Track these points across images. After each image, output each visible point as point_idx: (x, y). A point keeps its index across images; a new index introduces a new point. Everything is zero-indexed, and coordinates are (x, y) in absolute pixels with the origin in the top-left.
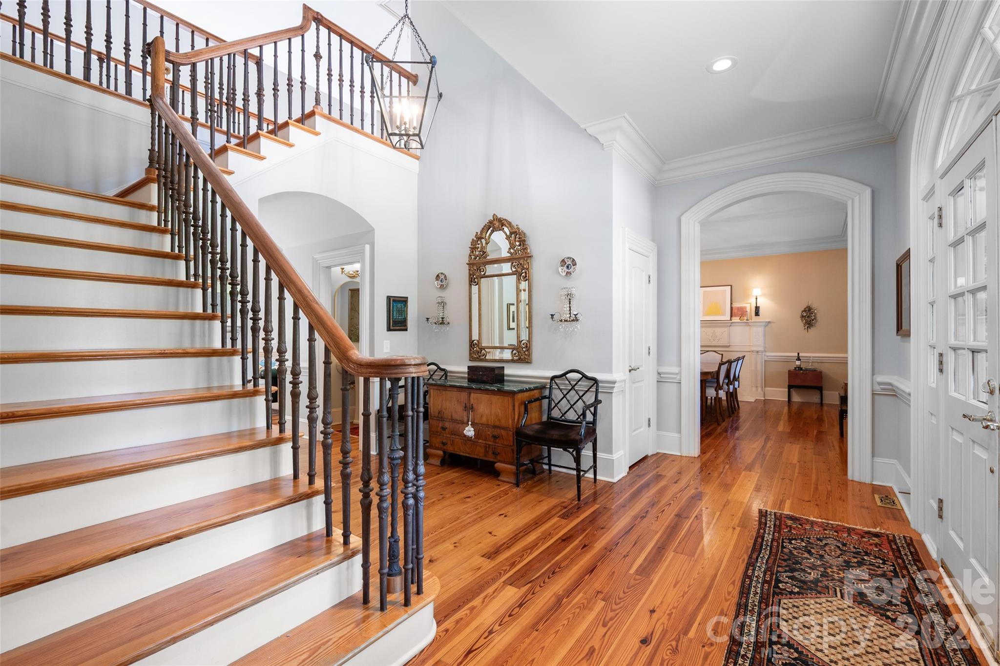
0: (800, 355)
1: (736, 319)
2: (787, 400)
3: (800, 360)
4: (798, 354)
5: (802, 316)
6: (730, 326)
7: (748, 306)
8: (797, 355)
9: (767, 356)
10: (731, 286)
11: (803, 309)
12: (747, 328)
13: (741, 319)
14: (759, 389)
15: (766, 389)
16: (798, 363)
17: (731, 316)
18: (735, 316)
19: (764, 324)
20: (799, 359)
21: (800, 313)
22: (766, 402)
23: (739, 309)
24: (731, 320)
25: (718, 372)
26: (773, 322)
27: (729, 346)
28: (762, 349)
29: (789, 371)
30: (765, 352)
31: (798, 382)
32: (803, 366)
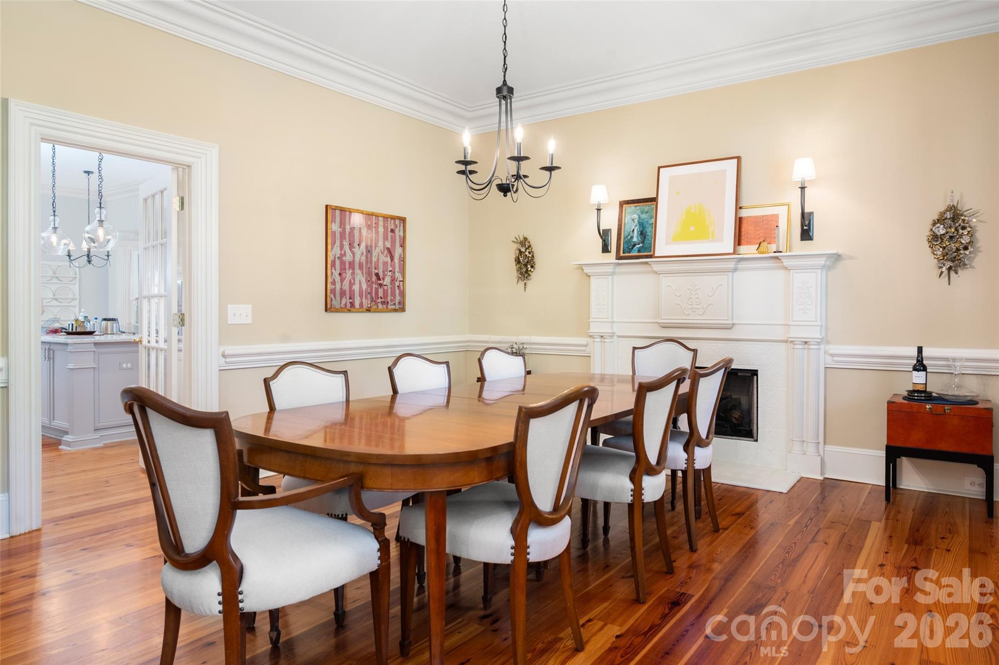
0: (925, 353)
1: (747, 250)
2: (884, 484)
3: (924, 368)
4: (920, 350)
5: (935, 238)
6: (735, 270)
7: (782, 212)
8: (914, 352)
9: (832, 355)
10: (739, 158)
11: (936, 217)
12: (779, 275)
13: (761, 249)
14: (811, 449)
15: (829, 448)
16: (919, 378)
17: (739, 240)
18: (749, 243)
19: (822, 261)
20: (920, 366)
21: (928, 225)
22: (828, 486)
23: (758, 221)
24: (734, 253)
25: (638, 411)
26: (851, 258)
27: (729, 327)
28: (815, 334)
29: (890, 403)
30: (828, 342)
31: (916, 439)
32: (935, 388)
